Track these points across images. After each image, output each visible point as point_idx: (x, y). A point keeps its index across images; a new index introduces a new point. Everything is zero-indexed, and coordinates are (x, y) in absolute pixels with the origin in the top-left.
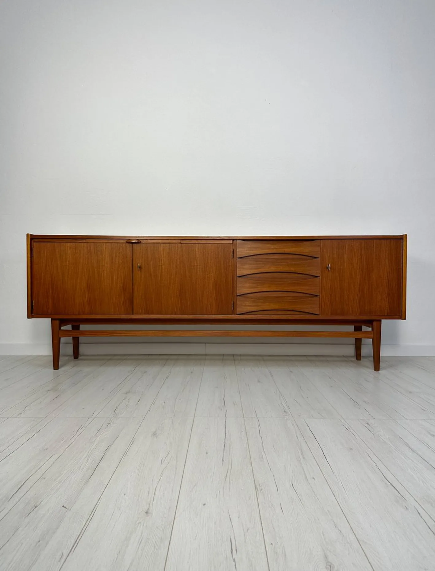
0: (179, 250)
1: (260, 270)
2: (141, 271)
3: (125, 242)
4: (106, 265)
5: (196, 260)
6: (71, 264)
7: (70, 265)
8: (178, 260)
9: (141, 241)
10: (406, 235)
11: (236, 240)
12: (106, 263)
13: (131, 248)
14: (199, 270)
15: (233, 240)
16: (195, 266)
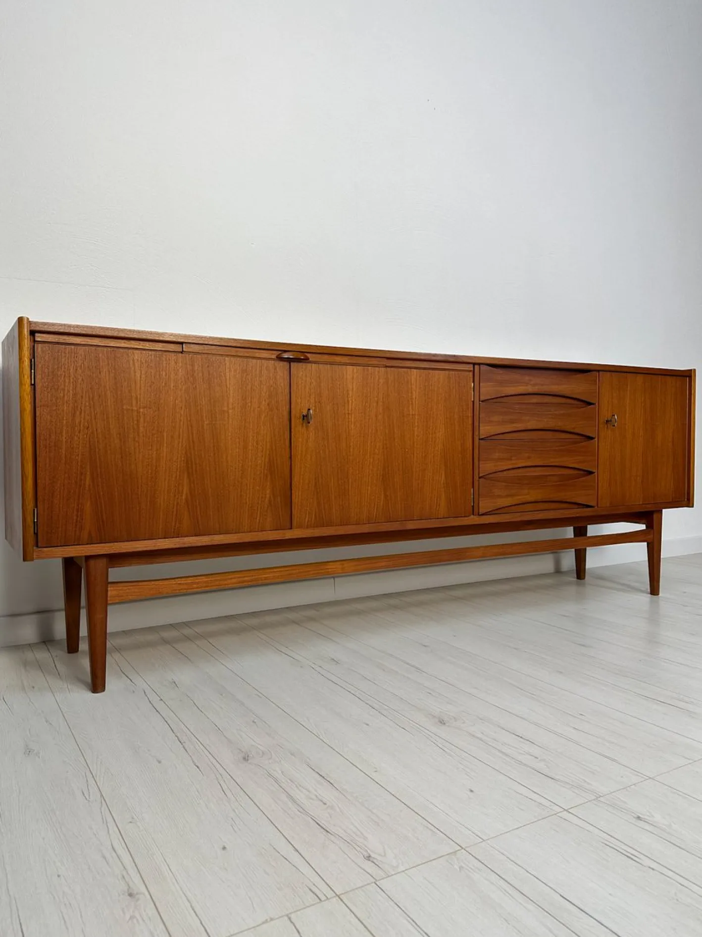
0: (381, 381)
1: (514, 425)
2: (307, 427)
3: (274, 357)
4: (230, 411)
5: (412, 404)
6: (144, 408)
7: (141, 410)
8: (380, 404)
9: (309, 355)
10: (695, 370)
11: (479, 364)
12: (230, 406)
13: (286, 373)
14: (416, 424)
15: (474, 364)
16: (411, 416)
